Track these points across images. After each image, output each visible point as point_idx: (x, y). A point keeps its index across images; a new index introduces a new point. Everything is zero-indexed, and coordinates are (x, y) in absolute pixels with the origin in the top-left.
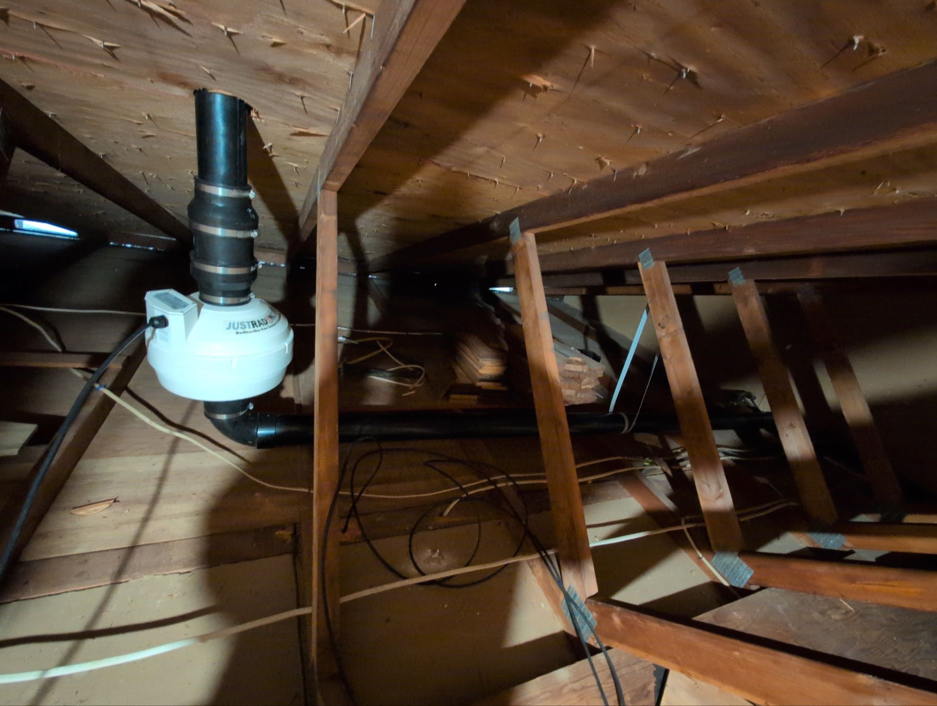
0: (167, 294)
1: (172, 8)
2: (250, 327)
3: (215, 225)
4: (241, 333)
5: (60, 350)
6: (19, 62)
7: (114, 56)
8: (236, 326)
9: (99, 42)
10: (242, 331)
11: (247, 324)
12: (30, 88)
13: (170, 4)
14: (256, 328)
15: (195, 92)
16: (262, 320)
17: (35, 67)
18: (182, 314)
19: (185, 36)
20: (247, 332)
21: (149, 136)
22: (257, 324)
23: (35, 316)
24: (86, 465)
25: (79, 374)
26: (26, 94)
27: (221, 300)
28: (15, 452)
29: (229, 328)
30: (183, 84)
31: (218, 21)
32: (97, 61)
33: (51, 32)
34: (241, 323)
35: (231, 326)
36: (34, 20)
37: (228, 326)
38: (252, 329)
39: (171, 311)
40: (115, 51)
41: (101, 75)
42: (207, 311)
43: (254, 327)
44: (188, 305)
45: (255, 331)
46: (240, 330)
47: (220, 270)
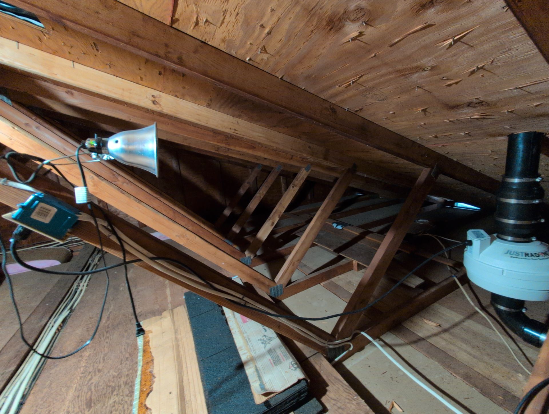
0: (478, 231)
1: (482, 115)
2: (522, 256)
3: (510, 198)
4: (514, 258)
5: (447, 257)
6: (443, 147)
7: (470, 136)
8: (512, 253)
9: (463, 134)
10: (516, 256)
11: (521, 254)
12: (448, 153)
13: (481, 114)
14: (527, 257)
15: (508, 136)
16: (535, 254)
17: (447, 147)
18: (479, 240)
19: (493, 120)
20: (519, 258)
21: (496, 158)
22: (530, 255)
23: (444, 242)
24: (436, 305)
25: (449, 269)
26: (447, 155)
27: (510, 238)
28: (414, 287)
29: (507, 253)
30: (501, 135)
31: (503, 110)
32: (465, 139)
33: (448, 136)
34: (516, 253)
35: (508, 252)
36: (443, 135)
37: (506, 252)
38: (524, 257)
39: (475, 239)
40: (470, 134)
41: (468, 143)
42: (497, 243)
43: (525, 256)
44: (485, 237)
45: (525, 259)
46: (514, 256)
47: (511, 222)
